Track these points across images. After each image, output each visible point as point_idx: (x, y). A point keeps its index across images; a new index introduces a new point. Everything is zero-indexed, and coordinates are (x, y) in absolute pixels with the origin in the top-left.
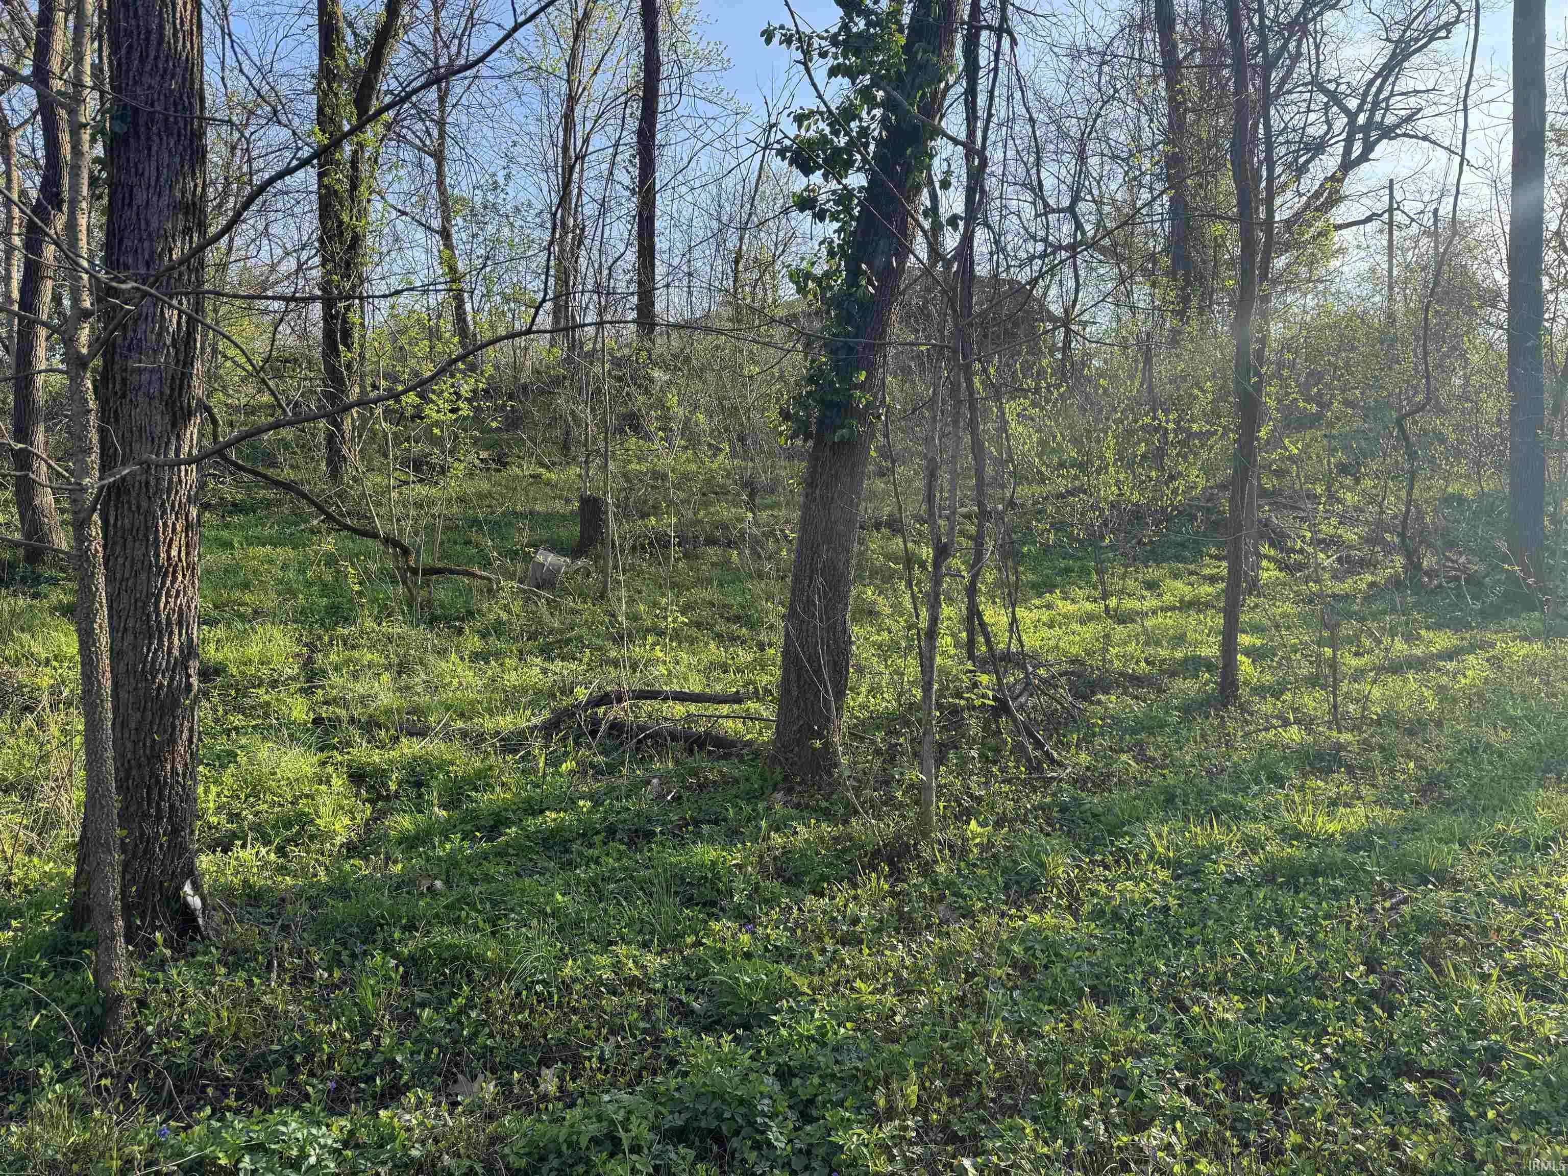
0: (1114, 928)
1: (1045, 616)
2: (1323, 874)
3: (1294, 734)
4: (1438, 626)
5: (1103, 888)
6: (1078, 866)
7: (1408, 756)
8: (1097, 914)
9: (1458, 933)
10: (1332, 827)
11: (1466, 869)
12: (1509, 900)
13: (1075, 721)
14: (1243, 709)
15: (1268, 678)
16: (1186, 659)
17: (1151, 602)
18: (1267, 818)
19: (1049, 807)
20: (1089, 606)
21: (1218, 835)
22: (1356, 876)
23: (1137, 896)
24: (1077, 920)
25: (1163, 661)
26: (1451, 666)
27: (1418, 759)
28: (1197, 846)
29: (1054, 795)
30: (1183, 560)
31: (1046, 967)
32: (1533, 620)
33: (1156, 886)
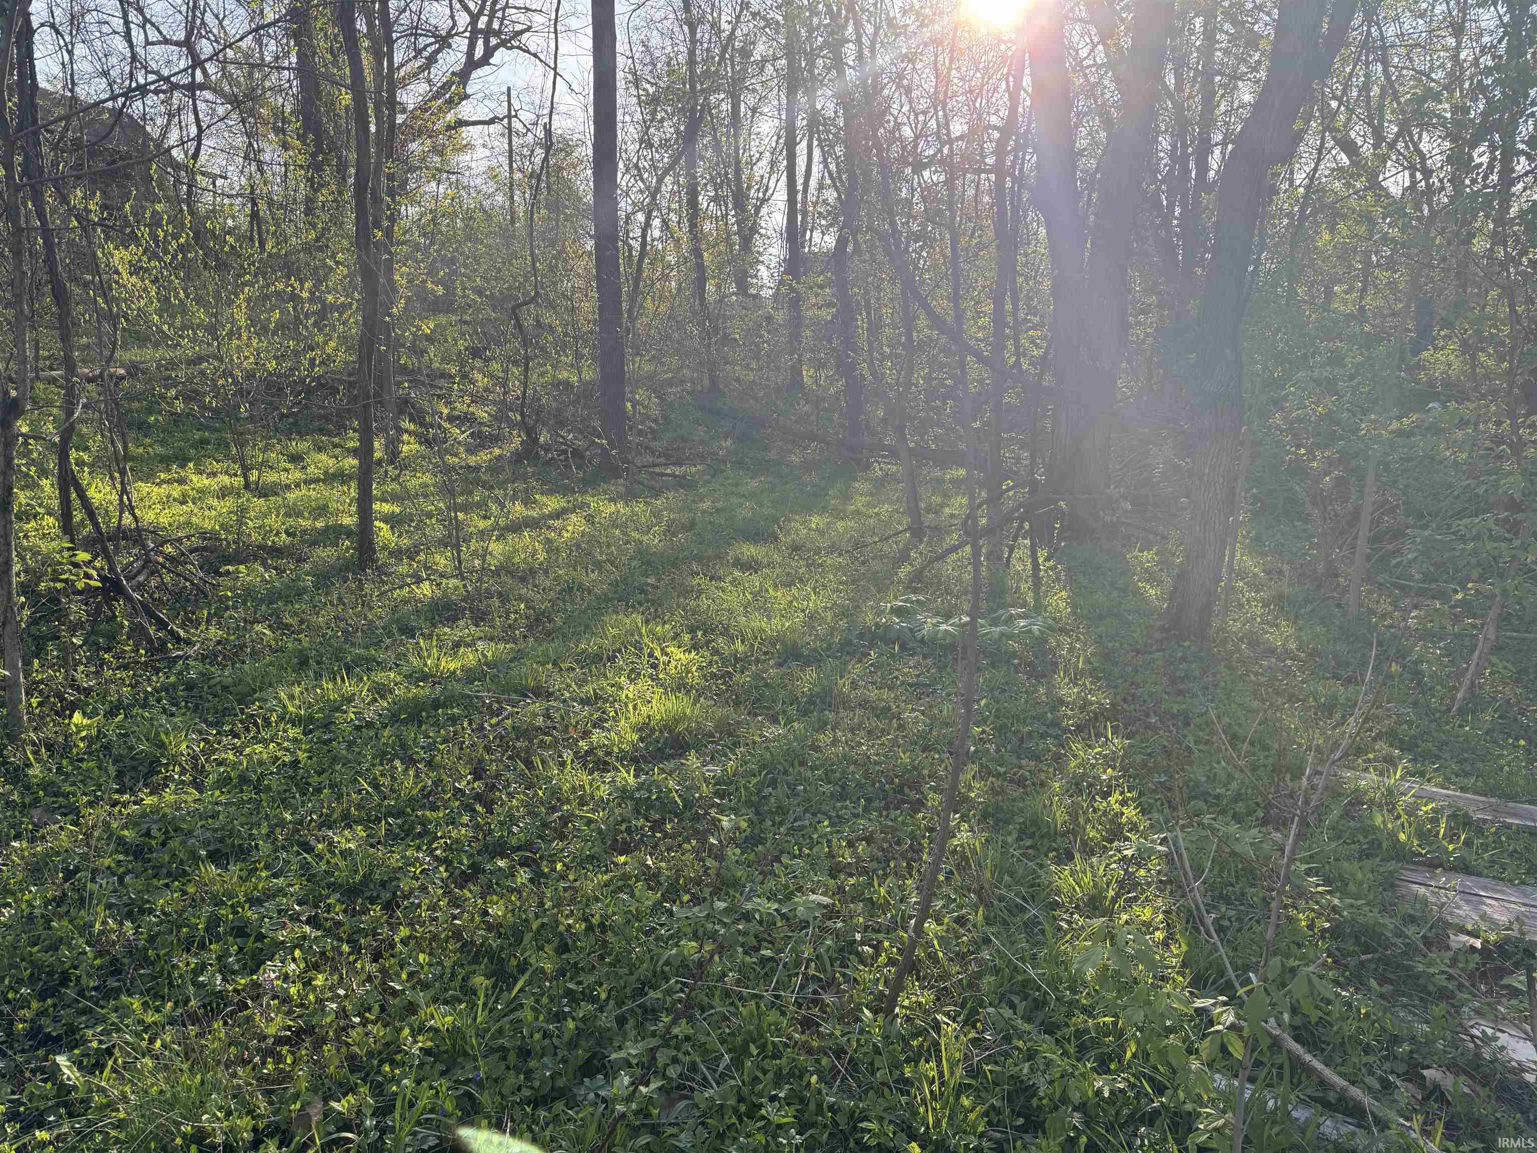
0: (242, 791)
1: (176, 491)
2: (445, 706)
3: (426, 589)
4: (550, 492)
5: (230, 756)
6: (204, 740)
7: (520, 599)
8: (223, 782)
9: (546, 734)
10: (452, 666)
11: (556, 683)
12: (585, 702)
13: (206, 597)
14: (381, 571)
15: (405, 542)
16: (327, 528)
17: (297, 475)
18: (397, 665)
19: (174, 686)
20: (226, 480)
21: (349, 687)
22: (468, 703)
23: (265, 756)
24: (201, 792)
25: (304, 532)
26: (557, 523)
27: (527, 601)
28: (329, 700)
29: (180, 673)
30: (329, 434)
31: (164, 844)
32: (619, 486)
33: (286, 744)
